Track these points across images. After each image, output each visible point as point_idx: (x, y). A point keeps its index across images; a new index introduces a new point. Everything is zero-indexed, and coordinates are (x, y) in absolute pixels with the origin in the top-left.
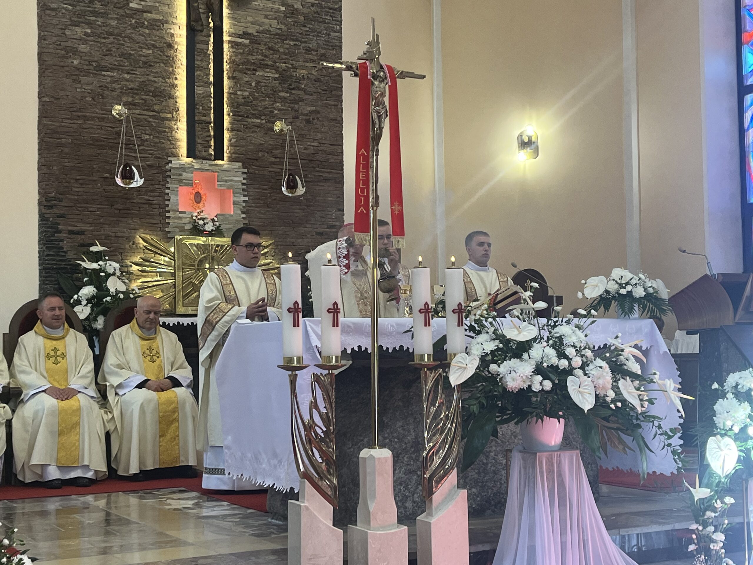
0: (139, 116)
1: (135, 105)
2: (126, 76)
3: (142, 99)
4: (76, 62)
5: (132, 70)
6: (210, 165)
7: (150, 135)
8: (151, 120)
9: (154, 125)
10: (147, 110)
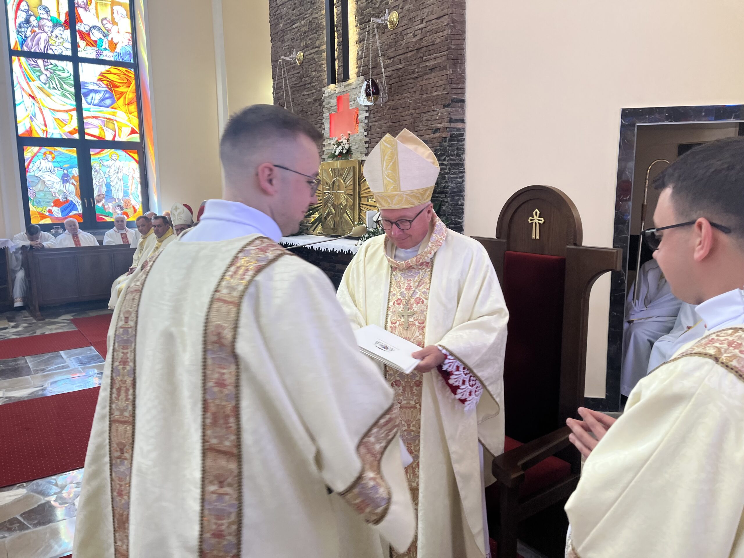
0: (309, 56)
1: (307, 47)
2: (303, 22)
3: (310, 39)
4: (281, 25)
5: (305, 15)
6: (345, 86)
7: (315, 71)
8: (315, 56)
9: (317, 60)
10: (313, 48)
